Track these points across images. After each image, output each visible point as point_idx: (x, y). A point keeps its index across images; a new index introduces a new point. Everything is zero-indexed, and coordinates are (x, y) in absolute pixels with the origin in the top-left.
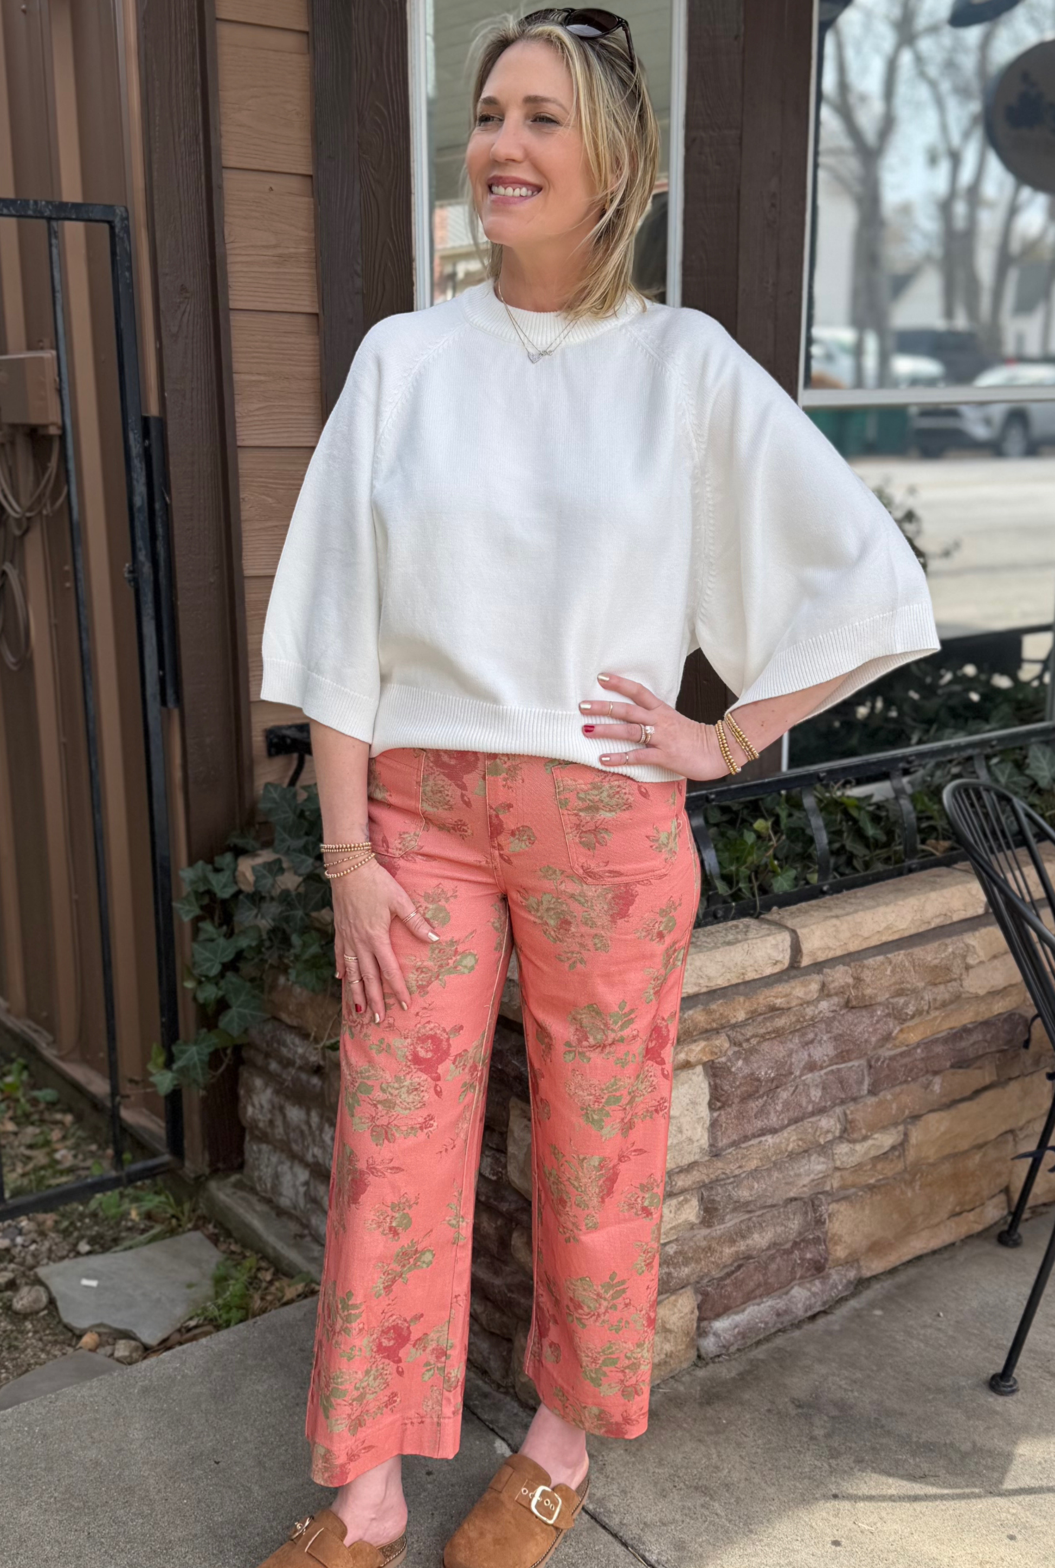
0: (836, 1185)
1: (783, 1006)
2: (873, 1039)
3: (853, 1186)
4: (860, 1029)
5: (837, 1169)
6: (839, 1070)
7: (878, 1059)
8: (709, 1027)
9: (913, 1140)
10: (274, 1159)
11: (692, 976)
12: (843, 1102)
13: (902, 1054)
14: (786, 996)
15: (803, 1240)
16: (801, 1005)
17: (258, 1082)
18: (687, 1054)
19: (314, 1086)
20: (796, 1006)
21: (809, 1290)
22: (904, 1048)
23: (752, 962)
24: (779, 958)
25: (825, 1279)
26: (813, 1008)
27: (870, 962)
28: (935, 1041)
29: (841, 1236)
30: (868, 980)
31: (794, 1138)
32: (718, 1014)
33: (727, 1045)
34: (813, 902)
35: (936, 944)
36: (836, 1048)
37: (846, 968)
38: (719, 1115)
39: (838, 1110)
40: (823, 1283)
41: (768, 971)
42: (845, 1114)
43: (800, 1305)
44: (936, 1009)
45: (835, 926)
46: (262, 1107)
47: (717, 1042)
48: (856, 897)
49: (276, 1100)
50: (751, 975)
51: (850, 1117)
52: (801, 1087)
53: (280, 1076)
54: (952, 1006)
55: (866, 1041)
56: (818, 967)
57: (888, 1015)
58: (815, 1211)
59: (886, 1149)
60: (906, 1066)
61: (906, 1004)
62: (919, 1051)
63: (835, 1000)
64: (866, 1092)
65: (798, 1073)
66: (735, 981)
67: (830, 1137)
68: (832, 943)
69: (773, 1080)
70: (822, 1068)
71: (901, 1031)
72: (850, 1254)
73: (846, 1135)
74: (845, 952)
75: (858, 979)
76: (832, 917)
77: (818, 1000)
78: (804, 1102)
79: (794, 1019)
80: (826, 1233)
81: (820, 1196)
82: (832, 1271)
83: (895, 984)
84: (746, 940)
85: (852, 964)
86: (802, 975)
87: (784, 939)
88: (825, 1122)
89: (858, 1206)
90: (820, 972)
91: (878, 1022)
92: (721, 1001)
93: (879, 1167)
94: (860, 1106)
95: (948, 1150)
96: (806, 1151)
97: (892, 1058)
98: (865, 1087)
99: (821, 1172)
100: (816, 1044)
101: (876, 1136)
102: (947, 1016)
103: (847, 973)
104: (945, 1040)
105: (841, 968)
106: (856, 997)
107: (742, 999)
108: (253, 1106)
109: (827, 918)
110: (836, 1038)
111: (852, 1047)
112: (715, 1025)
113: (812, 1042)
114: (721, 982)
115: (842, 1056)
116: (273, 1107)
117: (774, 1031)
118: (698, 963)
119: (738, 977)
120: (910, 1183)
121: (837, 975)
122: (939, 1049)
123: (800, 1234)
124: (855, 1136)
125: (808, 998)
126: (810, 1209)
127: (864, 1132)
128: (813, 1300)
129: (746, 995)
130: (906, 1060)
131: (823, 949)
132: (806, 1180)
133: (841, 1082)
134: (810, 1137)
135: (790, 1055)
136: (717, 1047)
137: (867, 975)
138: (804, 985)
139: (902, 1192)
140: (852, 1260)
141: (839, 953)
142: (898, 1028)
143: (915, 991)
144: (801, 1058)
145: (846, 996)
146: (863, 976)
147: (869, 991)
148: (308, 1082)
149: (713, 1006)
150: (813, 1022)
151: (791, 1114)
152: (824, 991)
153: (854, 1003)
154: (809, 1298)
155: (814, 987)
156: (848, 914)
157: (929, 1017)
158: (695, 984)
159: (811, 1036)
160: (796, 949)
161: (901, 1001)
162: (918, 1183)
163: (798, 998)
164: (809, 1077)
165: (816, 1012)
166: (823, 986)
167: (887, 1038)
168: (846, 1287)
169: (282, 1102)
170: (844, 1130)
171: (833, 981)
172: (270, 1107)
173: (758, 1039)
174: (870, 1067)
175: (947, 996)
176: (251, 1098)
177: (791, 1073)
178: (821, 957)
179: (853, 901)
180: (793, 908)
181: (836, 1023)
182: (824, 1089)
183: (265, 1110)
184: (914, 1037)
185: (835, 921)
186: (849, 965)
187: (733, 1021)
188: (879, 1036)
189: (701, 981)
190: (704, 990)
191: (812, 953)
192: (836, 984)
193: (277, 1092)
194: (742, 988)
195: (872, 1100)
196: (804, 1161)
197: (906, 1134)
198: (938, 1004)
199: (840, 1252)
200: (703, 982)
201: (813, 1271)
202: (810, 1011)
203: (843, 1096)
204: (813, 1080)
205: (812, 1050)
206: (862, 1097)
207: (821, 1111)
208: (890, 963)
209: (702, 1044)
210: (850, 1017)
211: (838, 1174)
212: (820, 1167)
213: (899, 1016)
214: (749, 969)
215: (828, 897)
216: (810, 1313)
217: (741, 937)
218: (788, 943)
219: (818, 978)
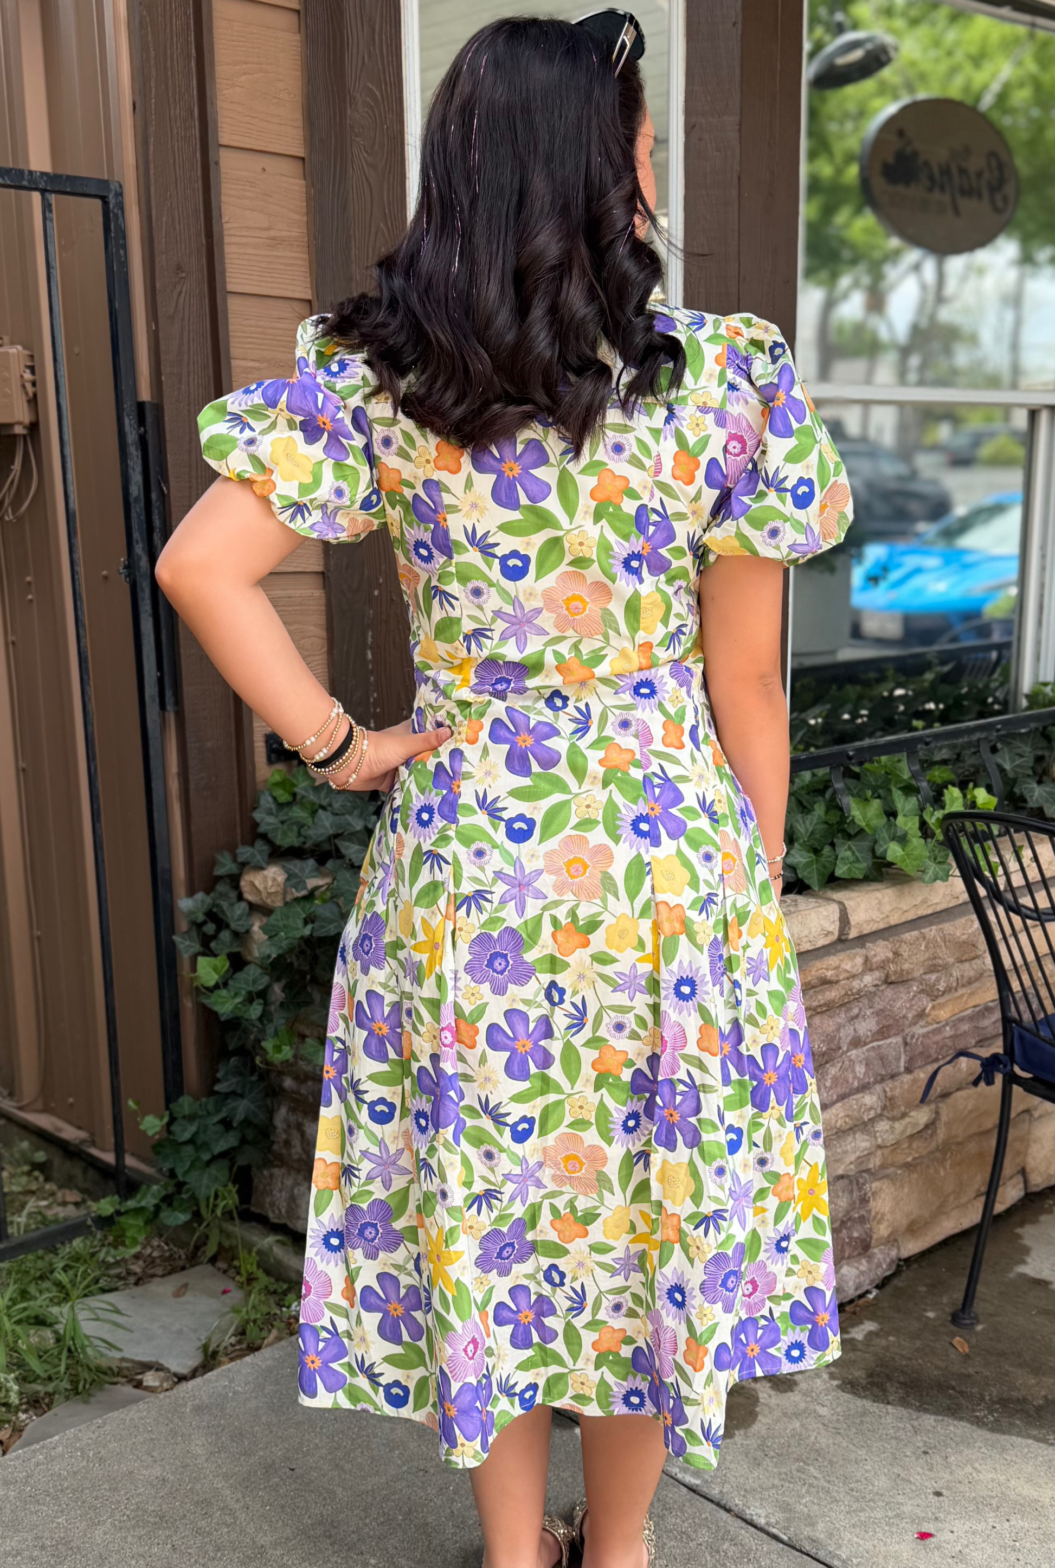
0: (878, 1163)
1: (834, 979)
2: (910, 1016)
3: (892, 1165)
4: (899, 1004)
5: (879, 1147)
6: (879, 1046)
7: (913, 1037)
9: (944, 1117)
10: (289, 1182)
12: (883, 1080)
13: (934, 1032)
14: (837, 968)
15: (849, 1219)
16: (848, 978)
20: (845, 978)
21: (857, 1268)
22: (935, 1026)
23: (806, 932)
24: (831, 929)
25: (870, 1258)
26: (858, 981)
27: (907, 936)
28: (961, 1020)
29: (883, 1215)
30: (906, 955)
31: (842, 1114)
35: (963, 920)
36: (878, 1023)
37: (886, 943)
39: (878, 1088)
40: (869, 1262)
41: (821, 942)
42: (885, 1091)
43: (851, 1283)
44: (963, 986)
45: (876, 899)
49: (292, 1118)
50: (806, 946)
51: (889, 1094)
52: (847, 1063)
53: (298, 1093)
54: (977, 985)
55: (904, 1017)
56: (862, 939)
57: (922, 991)
58: (860, 1189)
59: (921, 1127)
60: (937, 1043)
61: (938, 980)
62: (948, 1028)
63: (877, 974)
64: (902, 1069)
65: (845, 1048)
67: (872, 1114)
68: (876, 915)
69: (824, 1054)
70: (866, 1044)
71: (933, 1008)
72: (891, 1233)
73: (885, 1113)
74: (886, 925)
75: (896, 954)
76: (873, 891)
77: (863, 973)
78: (850, 1077)
79: (843, 992)
80: (870, 1211)
81: (864, 1175)
82: (876, 1250)
83: (929, 959)
84: (800, 911)
85: (891, 939)
86: (849, 948)
87: (833, 911)
88: (870, 1099)
89: (898, 1184)
90: (863, 946)
91: (914, 996)
93: (915, 1145)
94: (897, 1083)
95: (974, 1130)
96: (851, 1129)
97: (925, 1036)
98: (902, 1064)
99: (865, 1149)
100: (860, 1019)
101: (912, 1114)
102: (972, 994)
103: (886, 946)
104: (971, 1018)
105: (881, 943)
106: (895, 972)
110: (877, 1014)
111: (891, 1022)
113: (857, 1016)
115: (883, 1033)
116: (289, 1126)
117: (825, 1005)
120: (942, 1162)
121: (878, 950)
122: (965, 1027)
123: (848, 1212)
124: (896, 1113)
125: (854, 971)
126: (855, 1187)
127: (903, 1108)
128: (862, 1278)
130: (938, 1038)
131: (868, 922)
132: (853, 1157)
133: (881, 1059)
134: (856, 1113)
135: (838, 1030)
137: (905, 951)
138: (852, 959)
139: (937, 1172)
140: (892, 1240)
141: (882, 926)
142: (930, 1005)
143: (946, 967)
144: (846, 1034)
145: (886, 971)
146: (901, 951)
147: (906, 966)
150: (858, 996)
151: (840, 1090)
152: (868, 966)
153: (893, 978)
154: (858, 1277)
155: (859, 961)
157: (957, 994)
159: (856, 1011)
160: (844, 920)
161: (933, 977)
162: (949, 1162)
163: (846, 970)
164: (853, 1053)
165: (861, 986)
166: (867, 960)
167: (921, 1015)
168: (889, 1265)
170: (884, 1108)
171: (874, 956)
174: (906, 1044)
175: (972, 973)
177: (840, 1048)
178: (867, 930)
181: (877, 999)
182: (867, 1065)
184: (944, 1014)
185: (876, 895)
186: (887, 940)
188: (914, 1013)
191: (858, 926)
192: (878, 958)
195: (907, 1078)
196: (850, 1139)
197: (937, 1113)
198: (965, 980)
199: (883, 1230)
201: (860, 1250)
202: (856, 984)
203: (884, 1073)
204: (858, 1056)
205: (857, 1026)
206: (899, 1074)
207: (864, 1088)
208: (924, 938)
210: (889, 992)
211: (879, 1152)
212: (865, 1144)
213: (931, 993)
214: (805, 939)
216: (859, 1292)
217: (792, 909)
218: (837, 916)
219: (862, 951)
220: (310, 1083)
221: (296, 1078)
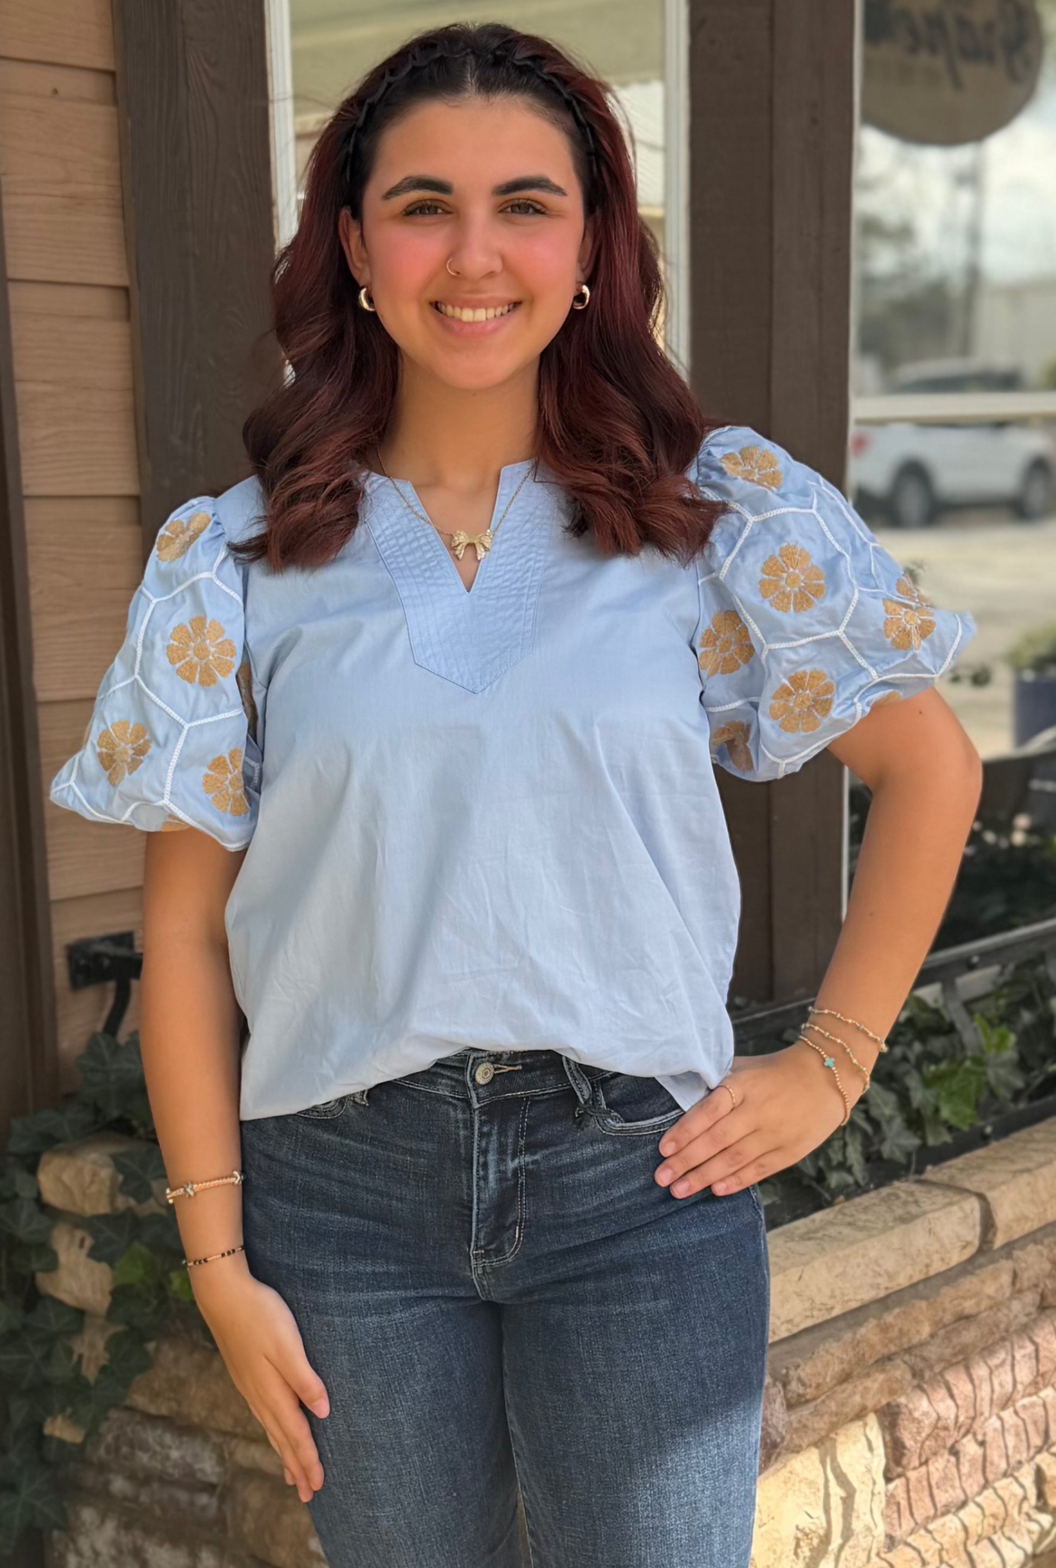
1: (971, 1311)
8: (885, 1351)
11: (865, 1274)
14: (977, 1294)
16: (991, 1308)
17: (88, 1515)
18: (862, 1397)
19: (204, 1508)
20: (985, 1310)
23: (936, 1247)
24: (969, 1238)
26: (1005, 1311)
32: (896, 1329)
33: (908, 1376)
34: (980, 1152)
37: (1040, 1247)
38: (896, 1487)
39: (1031, 1466)
41: (956, 1258)
45: (1029, 1184)
46: (97, 1554)
47: (898, 1374)
48: (1034, 1141)
49: (126, 1539)
50: (938, 1267)
51: (1043, 1470)
53: (135, 1499)
56: (1010, 1248)
63: (1029, 1295)
65: (986, 1412)
66: (915, 1279)
68: (1028, 1210)
69: (958, 1425)
73: (1042, 1503)
74: (1043, 1223)
76: (1022, 1171)
77: (1011, 1299)
78: (995, 1455)
79: (985, 1330)
84: (925, 1213)
85: (1046, 1241)
86: (993, 1262)
87: (973, 1206)
90: (1009, 1256)
92: (896, 1311)
103: (1041, 1255)
105: (1031, 1248)
107: (923, 1304)
108: (79, 1553)
109: (1015, 1173)
110: (1029, 1354)
112: (893, 1348)
114: (902, 1281)
116: (120, 1552)
117: (961, 1351)
118: (873, 1254)
119: (921, 1272)
121: (1031, 1259)
125: (999, 1296)
129: (926, 1298)
131: (1020, 1221)
134: (999, 1506)
136: (897, 1380)
138: (995, 1278)
141: (1036, 1224)
144: (988, 1388)
145: (1040, 1290)
148: (192, 1503)
149: (889, 1318)
150: (1004, 1331)
152: (1017, 1285)
153: (1049, 1298)
155: (1006, 1279)
156: (1041, 1165)
158: (872, 1286)
159: (1000, 1353)
160: (988, 1224)
163: (989, 1297)
164: (996, 1416)
165: (1011, 1316)
166: (1015, 1276)
169: (139, 1542)
171: (1026, 1269)
172: (113, 1552)
173: (942, 1365)
176: (74, 1541)
177: (979, 1412)
178: (1018, 1232)
179: (1034, 1146)
180: (958, 1162)
183: (101, 1559)
185: (1025, 1178)
186: (1043, 1245)
187: (915, 1340)
189: (880, 1280)
190: (882, 1294)
191: (1009, 1227)
192: (1031, 1273)
193: (127, 1526)
194: (921, 1287)
200: (883, 1281)
202: (1003, 1315)
205: (1001, 1375)
207: (1014, 1469)
209: (881, 1377)
210: (1044, 1320)
214: (936, 1257)
215: (994, 1144)
217: (913, 1209)
218: (977, 1215)
219: (1006, 1265)
220: (155, 1486)
221: (132, 1477)
